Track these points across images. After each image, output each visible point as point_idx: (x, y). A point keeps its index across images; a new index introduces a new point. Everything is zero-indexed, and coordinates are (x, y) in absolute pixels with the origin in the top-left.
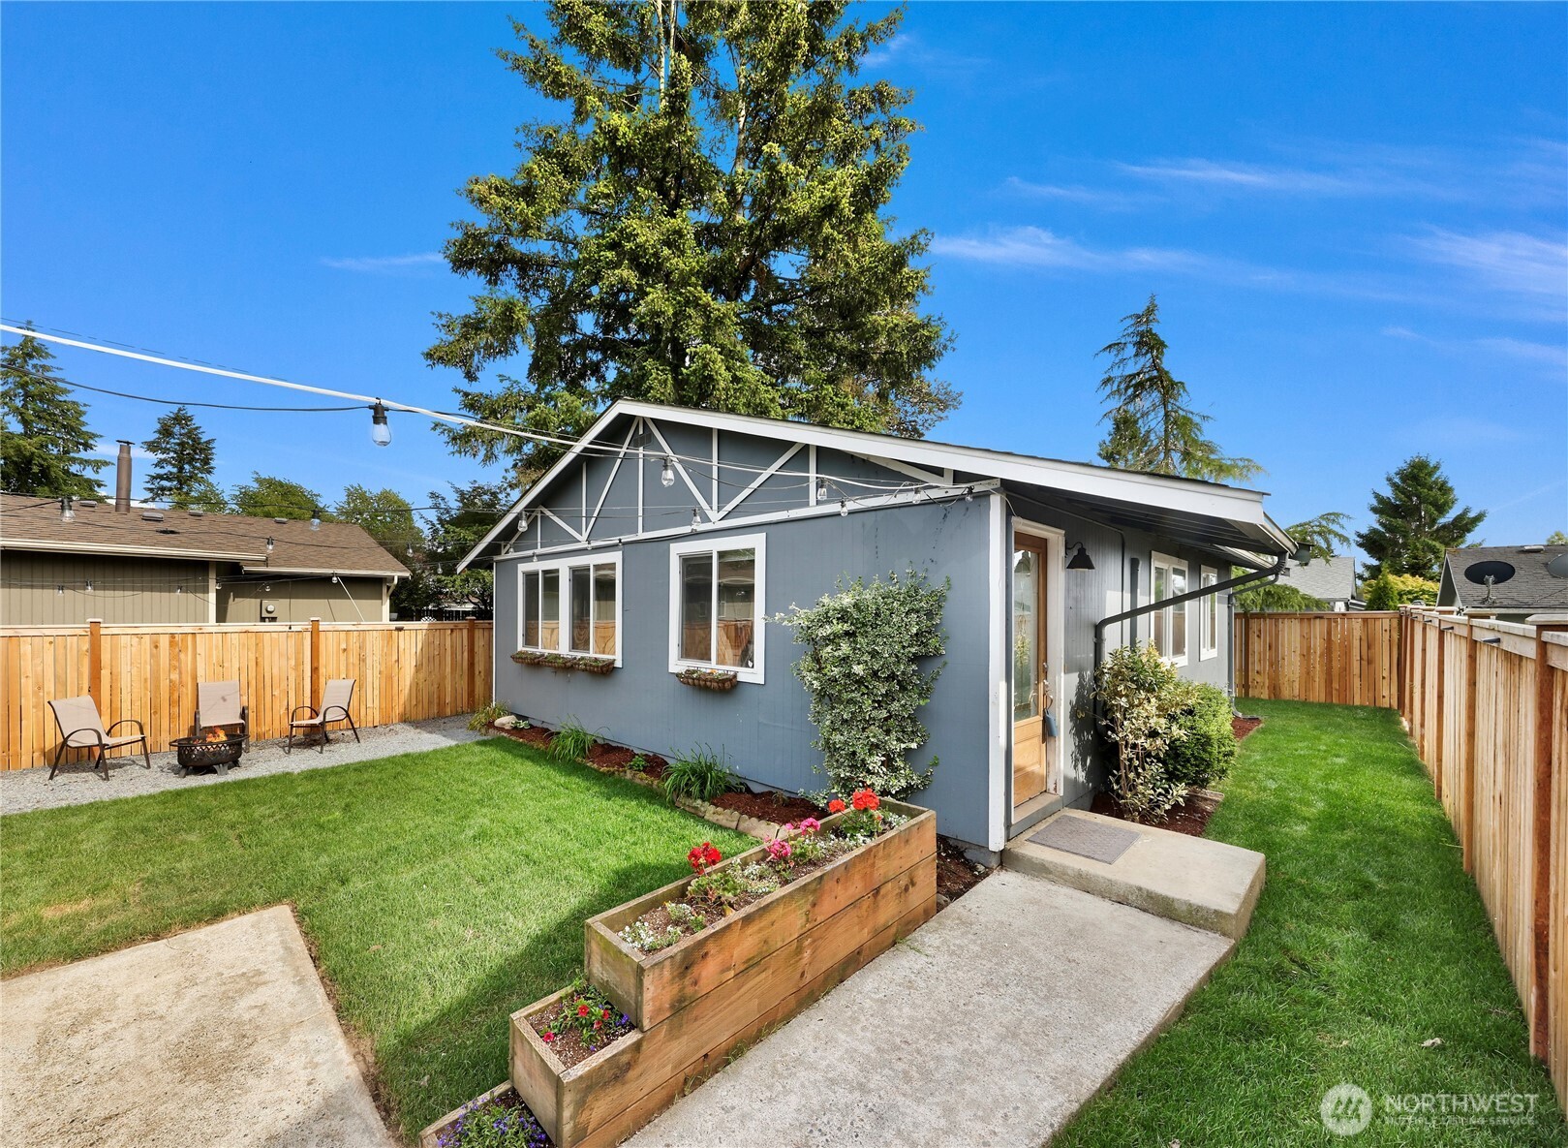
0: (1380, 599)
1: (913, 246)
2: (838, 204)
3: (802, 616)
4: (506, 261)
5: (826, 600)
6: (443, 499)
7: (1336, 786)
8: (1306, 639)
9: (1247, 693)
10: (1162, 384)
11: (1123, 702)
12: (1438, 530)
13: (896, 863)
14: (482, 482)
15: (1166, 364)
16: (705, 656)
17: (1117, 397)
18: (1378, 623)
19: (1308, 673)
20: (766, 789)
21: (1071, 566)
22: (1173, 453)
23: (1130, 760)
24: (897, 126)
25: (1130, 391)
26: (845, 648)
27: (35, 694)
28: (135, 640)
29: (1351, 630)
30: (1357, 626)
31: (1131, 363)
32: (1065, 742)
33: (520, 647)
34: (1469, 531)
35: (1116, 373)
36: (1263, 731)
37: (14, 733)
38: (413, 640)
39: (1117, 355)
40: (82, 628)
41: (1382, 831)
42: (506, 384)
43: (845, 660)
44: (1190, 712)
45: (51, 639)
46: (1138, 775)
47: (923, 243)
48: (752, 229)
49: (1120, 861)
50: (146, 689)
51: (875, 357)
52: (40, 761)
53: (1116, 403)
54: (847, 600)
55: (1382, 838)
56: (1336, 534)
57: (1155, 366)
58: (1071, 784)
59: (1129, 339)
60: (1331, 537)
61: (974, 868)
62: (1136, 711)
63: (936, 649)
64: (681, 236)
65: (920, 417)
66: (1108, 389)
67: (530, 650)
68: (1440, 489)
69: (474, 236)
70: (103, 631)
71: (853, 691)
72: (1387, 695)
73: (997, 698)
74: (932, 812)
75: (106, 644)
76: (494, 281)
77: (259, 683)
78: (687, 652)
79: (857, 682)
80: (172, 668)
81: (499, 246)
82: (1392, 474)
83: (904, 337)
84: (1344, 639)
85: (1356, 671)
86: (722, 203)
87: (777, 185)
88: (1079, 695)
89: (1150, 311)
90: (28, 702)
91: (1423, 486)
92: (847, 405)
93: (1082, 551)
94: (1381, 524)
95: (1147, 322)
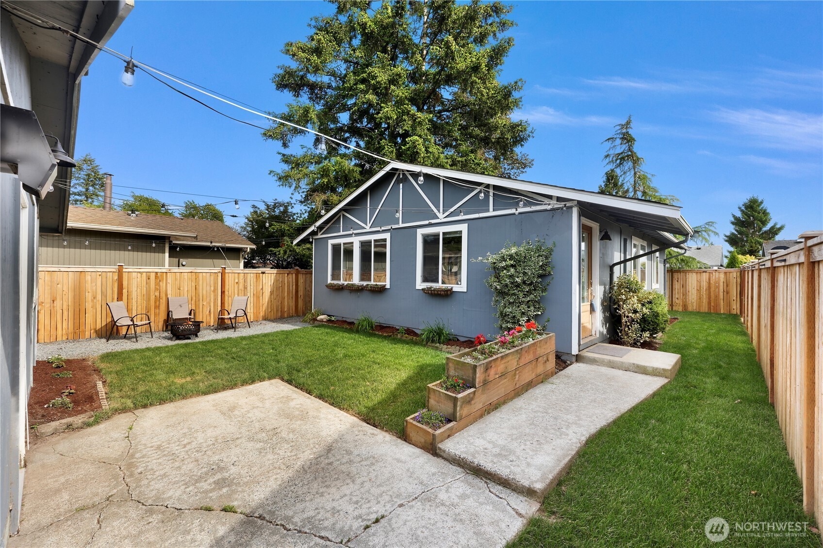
0: (732, 263)
1: (516, 86)
2: (480, 66)
3: (492, 258)
4: (304, 85)
5: (503, 251)
6: (259, 209)
7: (710, 338)
8: (699, 282)
9: (672, 309)
10: (633, 158)
11: (623, 297)
12: (762, 234)
13: (543, 350)
14: (280, 200)
15: (635, 150)
16: (436, 280)
17: (612, 164)
18: (731, 274)
19: (700, 299)
20: (467, 339)
21: (602, 239)
22: (638, 192)
23: (626, 322)
24: (504, 24)
25: (618, 161)
26: (512, 270)
27: (92, 301)
28: (139, 275)
29: (719, 278)
30: (722, 276)
31: (619, 147)
32: (599, 315)
33: (329, 281)
34: (777, 234)
35: (611, 152)
36: (680, 322)
37: (82, 320)
38: (270, 278)
39: (612, 144)
40: (114, 268)
41: (727, 351)
42: (305, 150)
43: (511, 276)
44: (650, 302)
45: (100, 273)
46: (629, 329)
47: (520, 85)
48: (435, 75)
49: (625, 357)
50: (144, 300)
51: (493, 140)
52: (94, 335)
53: (611, 166)
54: (513, 250)
55: (727, 353)
56: (713, 232)
57: (630, 150)
58: (601, 334)
59: (618, 136)
60: (710, 233)
61: (566, 362)
62: (628, 301)
63: (549, 272)
64: (400, 77)
65: (512, 171)
66: (607, 160)
67: (335, 282)
68: (763, 213)
69: (288, 73)
70: (124, 270)
71: (514, 290)
72: (735, 308)
73: (575, 291)
74: (553, 334)
75: (125, 277)
76: (297, 95)
77: (196, 298)
78: (425, 279)
79: (516, 286)
80: (156, 289)
81: (302, 77)
82: (741, 206)
83: (509, 131)
84: (716, 283)
85: (722, 297)
86: (420, 60)
87: (450, 54)
88: (604, 295)
89: (628, 123)
90: (89, 305)
91: (756, 211)
92: (481, 164)
93: (606, 233)
94: (736, 230)
95: (627, 128)
